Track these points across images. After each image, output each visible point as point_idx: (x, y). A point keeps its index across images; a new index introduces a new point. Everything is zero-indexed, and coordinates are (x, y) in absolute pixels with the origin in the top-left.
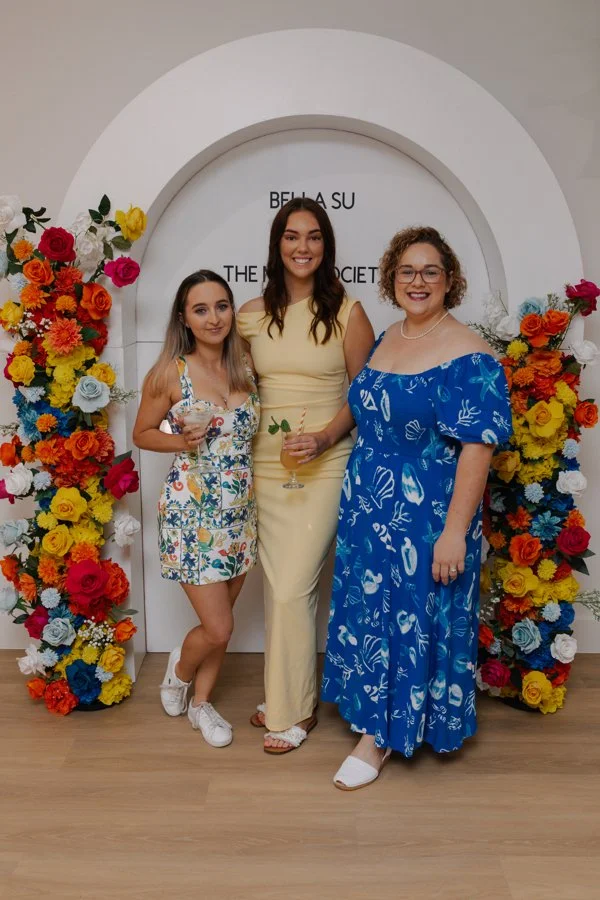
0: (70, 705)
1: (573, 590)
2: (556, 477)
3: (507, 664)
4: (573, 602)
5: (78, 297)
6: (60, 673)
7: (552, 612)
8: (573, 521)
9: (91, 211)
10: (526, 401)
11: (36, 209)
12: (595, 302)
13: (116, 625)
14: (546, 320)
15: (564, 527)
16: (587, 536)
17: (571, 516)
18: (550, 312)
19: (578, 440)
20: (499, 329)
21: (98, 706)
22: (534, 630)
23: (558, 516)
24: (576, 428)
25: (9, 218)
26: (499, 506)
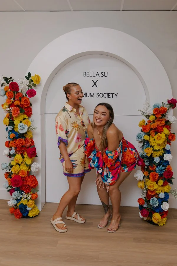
0: (20, 216)
1: (168, 189)
2: (163, 156)
4: (169, 192)
7: (162, 195)
8: (168, 168)
9: (26, 77)
10: (154, 133)
11: (9, 77)
12: (176, 104)
13: (32, 194)
14: (161, 110)
15: (165, 170)
16: (172, 173)
18: (162, 107)
19: (170, 145)
20: (147, 112)
21: (28, 217)
22: (157, 201)
23: (164, 167)
24: (169, 141)
26: (147, 164)
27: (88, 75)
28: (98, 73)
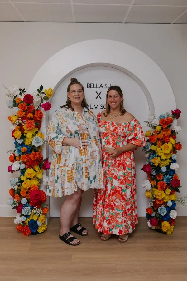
0: (29, 233)
1: (175, 197)
2: (170, 165)
3: (157, 219)
4: (176, 201)
5: (34, 113)
6: (26, 223)
7: (170, 204)
8: (175, 177)
9: (38, 90)
10: (161, 143)
11: (23, 89)
12: (180, 115)
13: (43, 209)
14: (167, 120)
15: (173, 179)
16: (179, 182)
17: (175, 176)
18: (168, 118)
19: (176, 154)
20: (153, 122)
21: (37, 233)
22: (165, 209)
23: (171, 176)
24: (176, 150)
25: (15, 92)
26: (154, 173)
27: (91, 87)
28: (101, 84)
